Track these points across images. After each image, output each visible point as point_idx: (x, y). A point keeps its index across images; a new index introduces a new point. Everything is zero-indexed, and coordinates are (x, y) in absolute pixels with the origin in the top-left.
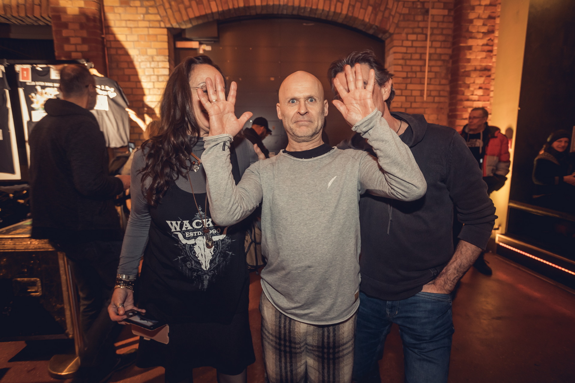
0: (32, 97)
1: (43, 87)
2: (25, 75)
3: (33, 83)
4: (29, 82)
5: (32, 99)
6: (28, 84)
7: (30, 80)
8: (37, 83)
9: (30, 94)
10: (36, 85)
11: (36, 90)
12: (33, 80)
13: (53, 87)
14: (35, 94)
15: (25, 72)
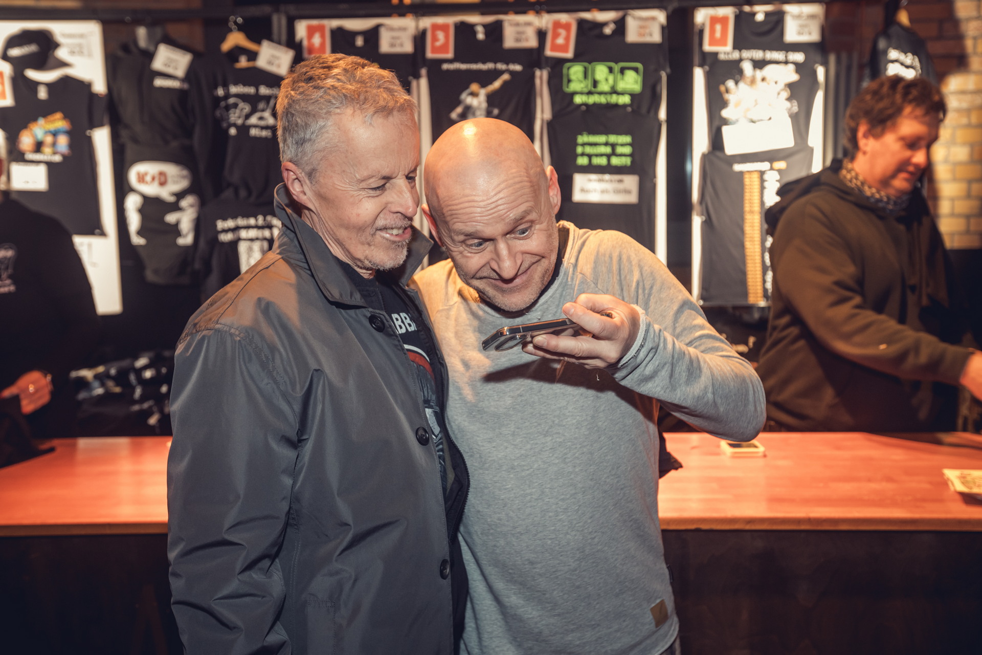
0: (727, 91)
1: (759, 64)
2: (718, 34)
3: (736, 55)
4: (726, 51)
5: (727, 96)
6: (722, 57)
7: (729, 47)
8: (746, 54)
9: (723, 83)
10: (741, 60)
11: (741, 72)
12: (737, 46)
13: (786, 62)
14: (737, 83)
15: (718, 27)
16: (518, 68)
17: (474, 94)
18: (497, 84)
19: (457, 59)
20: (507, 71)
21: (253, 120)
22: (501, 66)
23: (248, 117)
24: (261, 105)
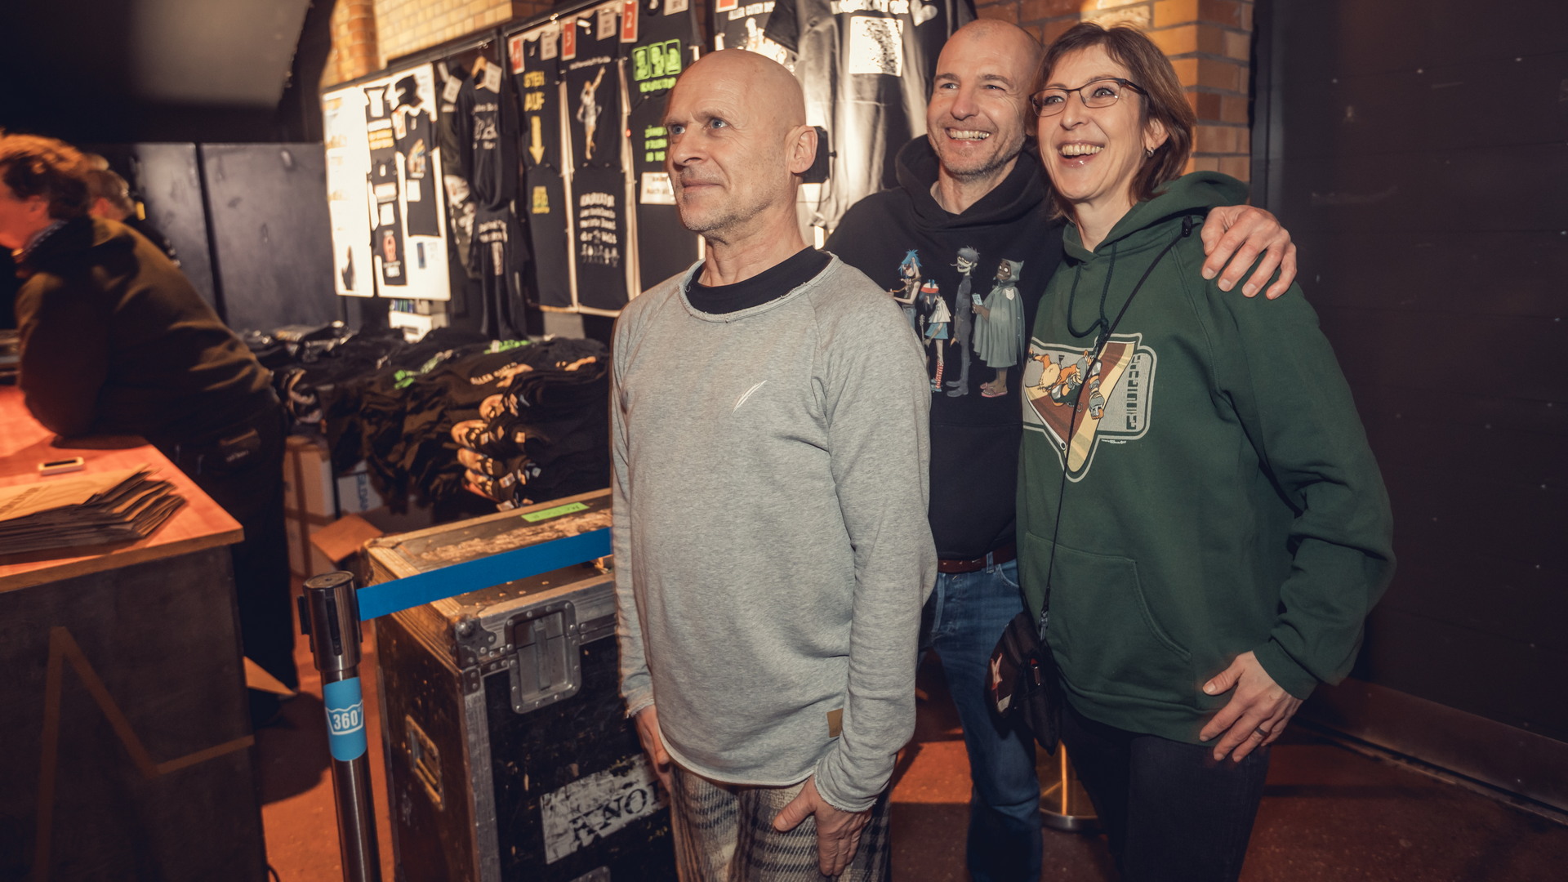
3: (741, 13)
4: (734, 9)
6: (732, 17)
7: (735, 5)
8: (749, 10)
10: (746, 17)
11: (746, 32)
16: (607, 60)
17: (587, 93)
18: (598, 80)
19: (579, 58)
20: (603, 64)
21: (485, 136)
22: (599, 60)
23: (482, 132)
24: (489, 121)
